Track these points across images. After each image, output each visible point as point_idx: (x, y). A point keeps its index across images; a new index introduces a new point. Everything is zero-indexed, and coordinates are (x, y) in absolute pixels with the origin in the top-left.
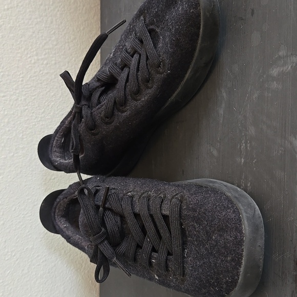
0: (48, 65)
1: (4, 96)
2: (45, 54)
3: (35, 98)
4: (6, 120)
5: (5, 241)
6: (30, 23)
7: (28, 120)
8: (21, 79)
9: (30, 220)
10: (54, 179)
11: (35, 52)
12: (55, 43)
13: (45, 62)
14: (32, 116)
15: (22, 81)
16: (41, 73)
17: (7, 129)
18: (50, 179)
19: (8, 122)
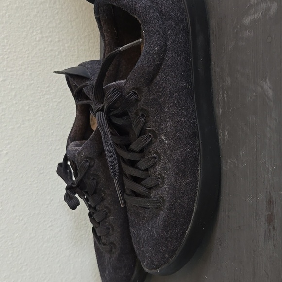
0: (52, 43)
1: (11, 71)
2: (49, 33)
3: (40, 74)
4: (13, 94)
5: (14, 206)
6: (34, 3)
7: (34, 93)
8: (26, 56)
9: (37, 187)
10: (59, 149)
11: (39, 31)
12: (58, 22)
13: (49, 40)
14: (37, 90)
15: (28, 57)
16: (46, 49)
17: (14, 102)
18: (55, 150)
19: (15, 96)
